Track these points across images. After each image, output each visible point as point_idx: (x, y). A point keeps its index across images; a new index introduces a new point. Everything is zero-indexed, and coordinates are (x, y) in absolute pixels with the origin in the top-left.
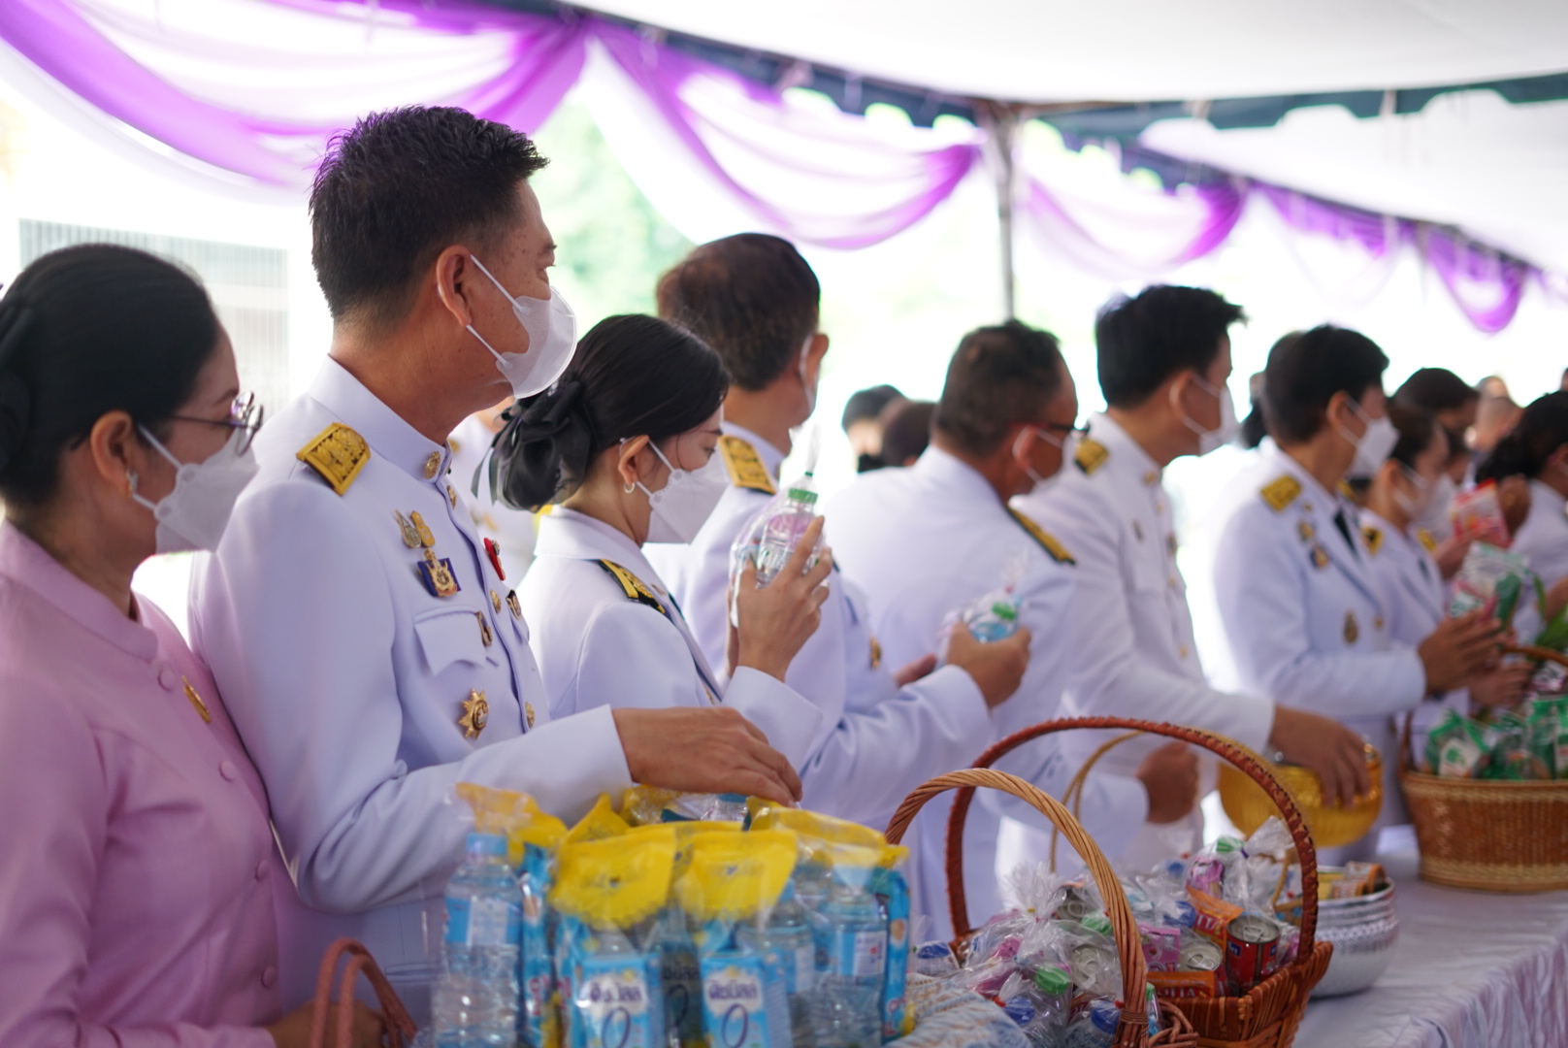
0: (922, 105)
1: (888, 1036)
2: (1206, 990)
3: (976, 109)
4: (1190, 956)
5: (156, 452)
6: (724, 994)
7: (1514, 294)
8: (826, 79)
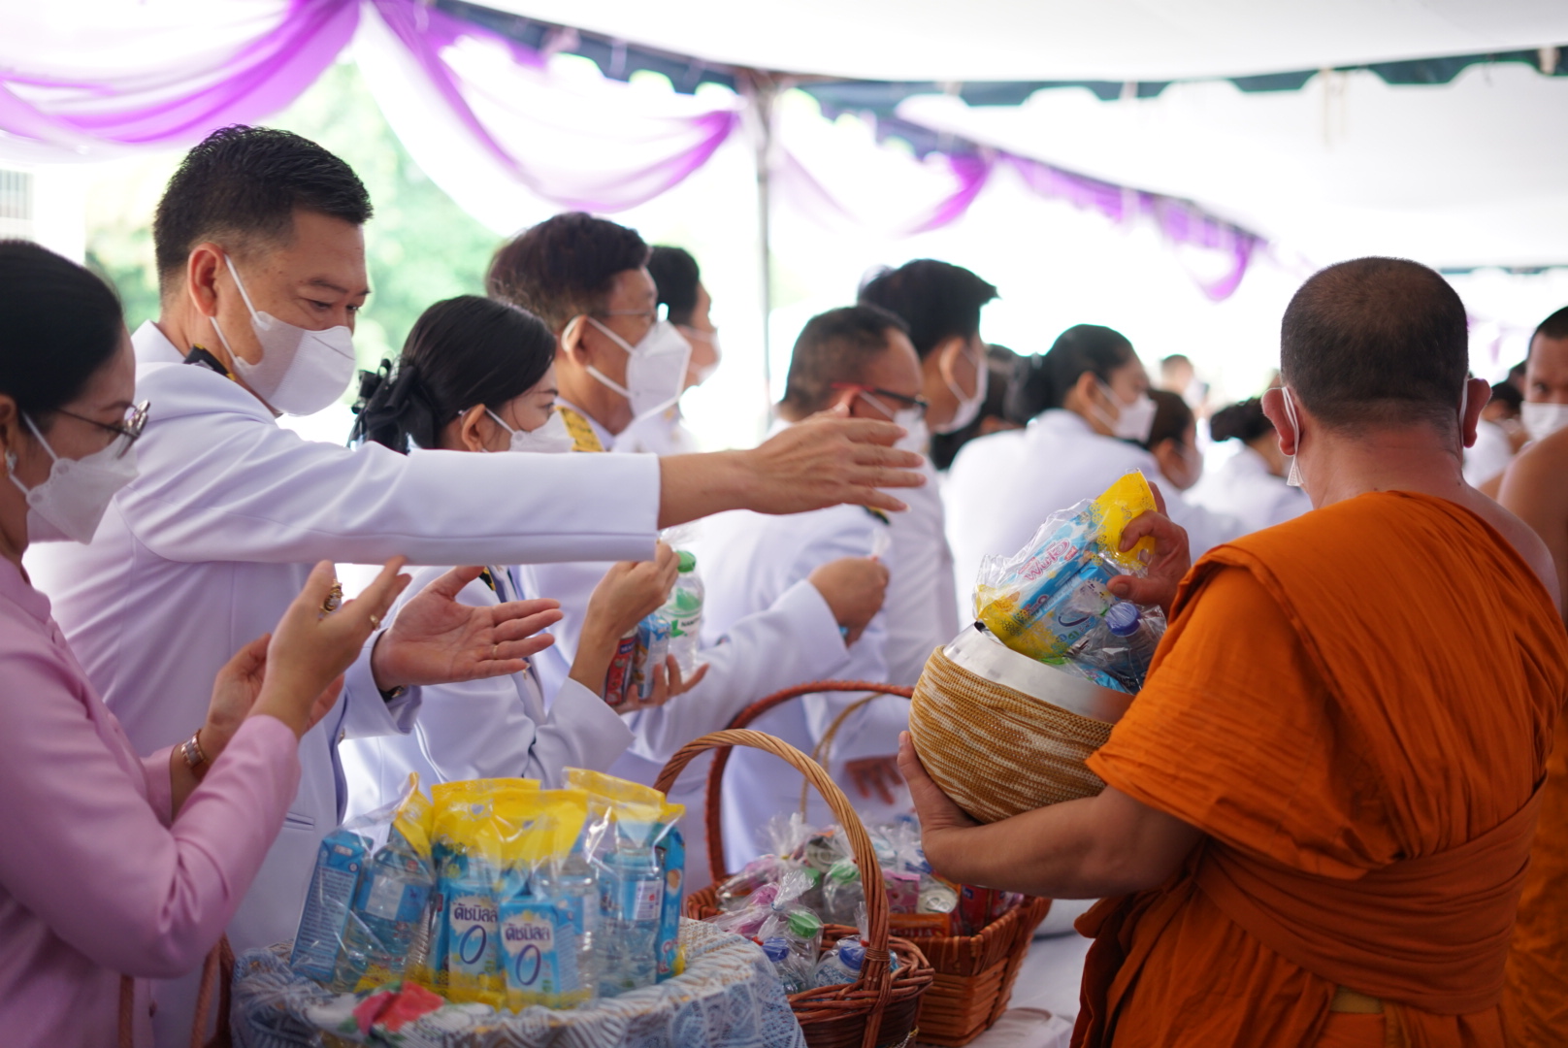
0: (686, 73)
1: (661, 973)
2: (942, 931)
3: (736, 77)
4: (929, 898)
5: (36, 440)
6: (520, 936)
7: (1243, 260)
8: (592, 44)
